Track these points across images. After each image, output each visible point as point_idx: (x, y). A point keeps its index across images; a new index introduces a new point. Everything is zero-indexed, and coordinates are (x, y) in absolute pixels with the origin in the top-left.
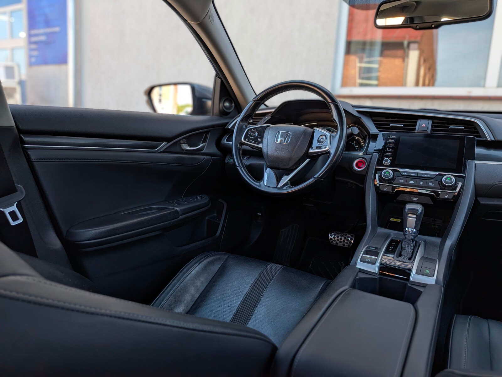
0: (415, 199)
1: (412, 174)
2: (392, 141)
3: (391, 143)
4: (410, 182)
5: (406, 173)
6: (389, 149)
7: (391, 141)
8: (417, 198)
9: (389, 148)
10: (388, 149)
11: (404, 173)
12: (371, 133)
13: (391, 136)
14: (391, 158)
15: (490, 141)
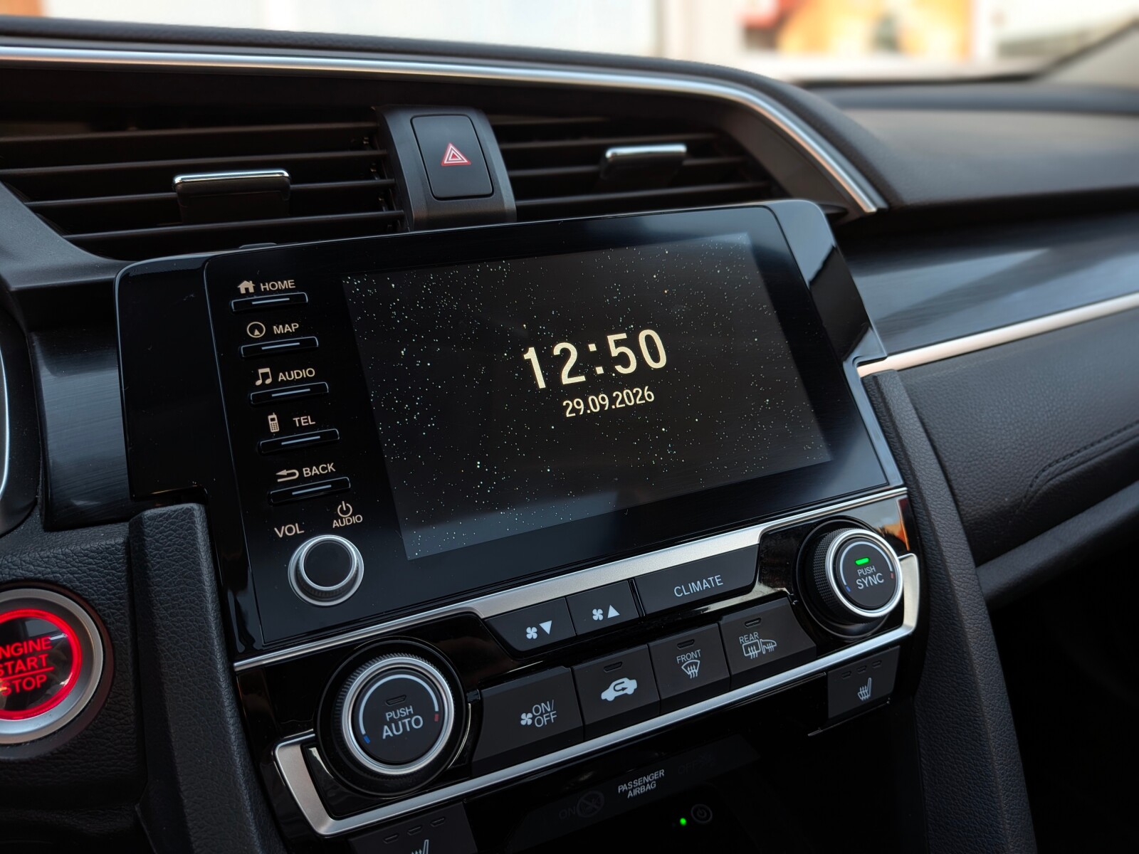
0: (642, 790)
1: (598, 615)
2: (278, 330)
3: (281, 361)
4: (609, 695)
5: (547, 626)
6: (287, 427)
7: (270, 335)
8: (655, 776)
9: (288, 409)
10: (274, 426)
11: (532, 633)
12: (14, 286)
13: (246, 286)
14: (349, 518)
15: (872, 215)
